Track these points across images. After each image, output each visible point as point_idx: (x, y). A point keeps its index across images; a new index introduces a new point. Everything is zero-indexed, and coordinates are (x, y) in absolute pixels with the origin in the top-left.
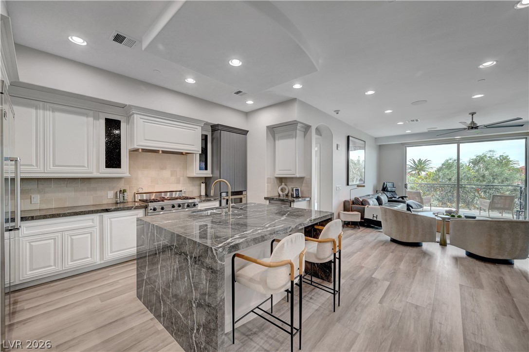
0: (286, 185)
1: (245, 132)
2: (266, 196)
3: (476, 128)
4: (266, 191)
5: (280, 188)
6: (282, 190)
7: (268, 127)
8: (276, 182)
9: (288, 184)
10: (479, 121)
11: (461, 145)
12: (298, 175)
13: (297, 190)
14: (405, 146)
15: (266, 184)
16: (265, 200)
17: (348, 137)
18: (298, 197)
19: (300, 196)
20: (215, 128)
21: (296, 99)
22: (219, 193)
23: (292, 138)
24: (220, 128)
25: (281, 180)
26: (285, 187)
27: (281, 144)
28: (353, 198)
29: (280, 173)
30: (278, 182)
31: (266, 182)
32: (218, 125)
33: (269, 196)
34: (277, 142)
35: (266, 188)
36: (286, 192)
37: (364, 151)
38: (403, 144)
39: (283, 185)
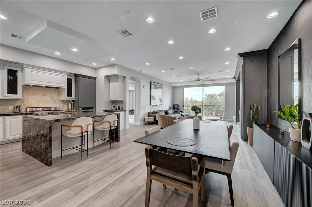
0: (116, 105)
1: (95, 78)
2: (104, 110)
3: (199, 80)
4: (104, 107)
5: (112, 106)
6: (114, 107)
7: (105, 76)
8: (110, 103)
9: (117, 104)
10: (201, 77)
11: (204, 87)
12: (119, 100)
13: (119, 107)
14: (183, 87)
15: (104, 104)
16: (103, 112)
17: (151, 82)
18: (119, 109)
19: (120, 109)
20: (76, 75)
21: (116, 64)
22: (78, 108)
23: (117, 82)
24: (79, 76)
25: (113, 102)
26: (115, 105)
27: (112, 85)
28: (152, 111)
29: (112, 98)
30: (112, 103)
31: (104, 103)
32: (77, 74)
33: (106, 109)
34: (110, 84)
35: (104, 106)
36: (116, 108)
37: (162, 89)
38: (182, 86)
39: (114, 105)
